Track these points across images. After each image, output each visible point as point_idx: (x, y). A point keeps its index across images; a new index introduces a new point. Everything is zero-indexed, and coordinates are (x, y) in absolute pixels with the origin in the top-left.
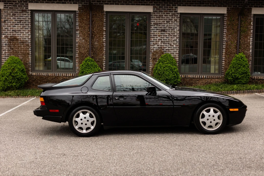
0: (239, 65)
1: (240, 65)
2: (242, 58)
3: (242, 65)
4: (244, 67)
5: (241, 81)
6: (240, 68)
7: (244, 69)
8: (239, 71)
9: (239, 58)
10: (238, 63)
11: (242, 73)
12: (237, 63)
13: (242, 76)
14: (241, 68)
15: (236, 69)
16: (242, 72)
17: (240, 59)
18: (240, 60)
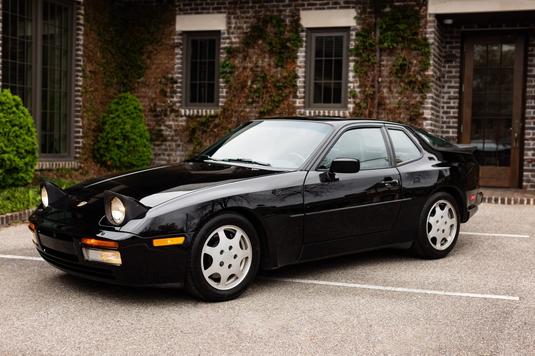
0: (13, 126)
1: (17, 128)
2: (17, 106)
3: (21, 128)
4: (29, 134)
5: (22, 177)
6: (17, 136)
7: (30, 139)
8: (17, 144)
9: (10, 106)
10: (10, 122)
11: (26, 151)
12: (7, 119)
13: (27, 160)
14: (23, 137)
15: (9, 140)
16: (27, 148)
17: (14, 109)
18: (14, 113)
